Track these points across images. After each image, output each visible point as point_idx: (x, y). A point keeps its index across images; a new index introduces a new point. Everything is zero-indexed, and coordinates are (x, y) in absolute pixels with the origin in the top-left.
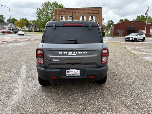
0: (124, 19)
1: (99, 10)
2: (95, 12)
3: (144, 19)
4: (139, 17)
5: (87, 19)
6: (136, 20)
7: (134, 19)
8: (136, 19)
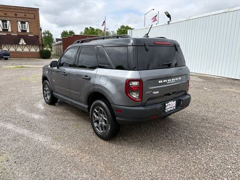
0: (68, 31)
1: (34, 12)
2: (28, 15)
3: (94, 33)
4: (87, 29)
5: (14, 26)
6: (84, 34)
7: (82, 32)
8: (83, 32)
